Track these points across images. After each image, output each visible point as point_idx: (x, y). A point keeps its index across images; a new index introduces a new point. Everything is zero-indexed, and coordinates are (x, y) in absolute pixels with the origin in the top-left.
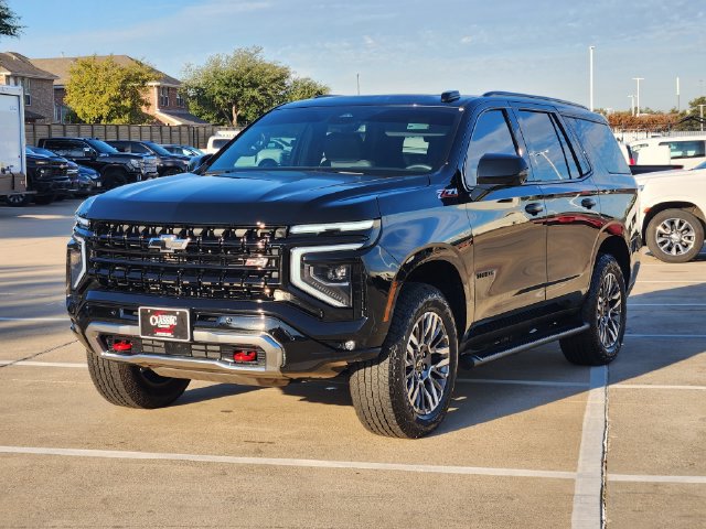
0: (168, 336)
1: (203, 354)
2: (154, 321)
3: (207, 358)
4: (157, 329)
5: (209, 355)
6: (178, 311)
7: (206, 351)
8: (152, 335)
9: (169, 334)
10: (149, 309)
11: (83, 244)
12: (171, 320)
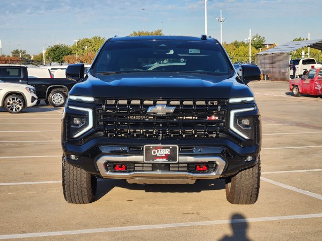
0: (165, 161)
1: (177, 169)
2: (154, 152)
3: (179, 171)
4: (156, 157)
5: (180, 169)
6: (171, 146)
7: (179, 167)
8: (153, 161)
9: (165, 159)
10: (151, 146)
11: (90, 111)
12: (167, 152)
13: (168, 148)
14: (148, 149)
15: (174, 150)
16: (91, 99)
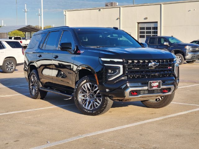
0: (156, 88)
4: (153, 87)
7: (157, 91)
10: (152, 82)
11: (121, 66)
12: (157, 84)
13: (158, 82)
14: (151, 83)
15: (159, 83)
16: (121, 60)
